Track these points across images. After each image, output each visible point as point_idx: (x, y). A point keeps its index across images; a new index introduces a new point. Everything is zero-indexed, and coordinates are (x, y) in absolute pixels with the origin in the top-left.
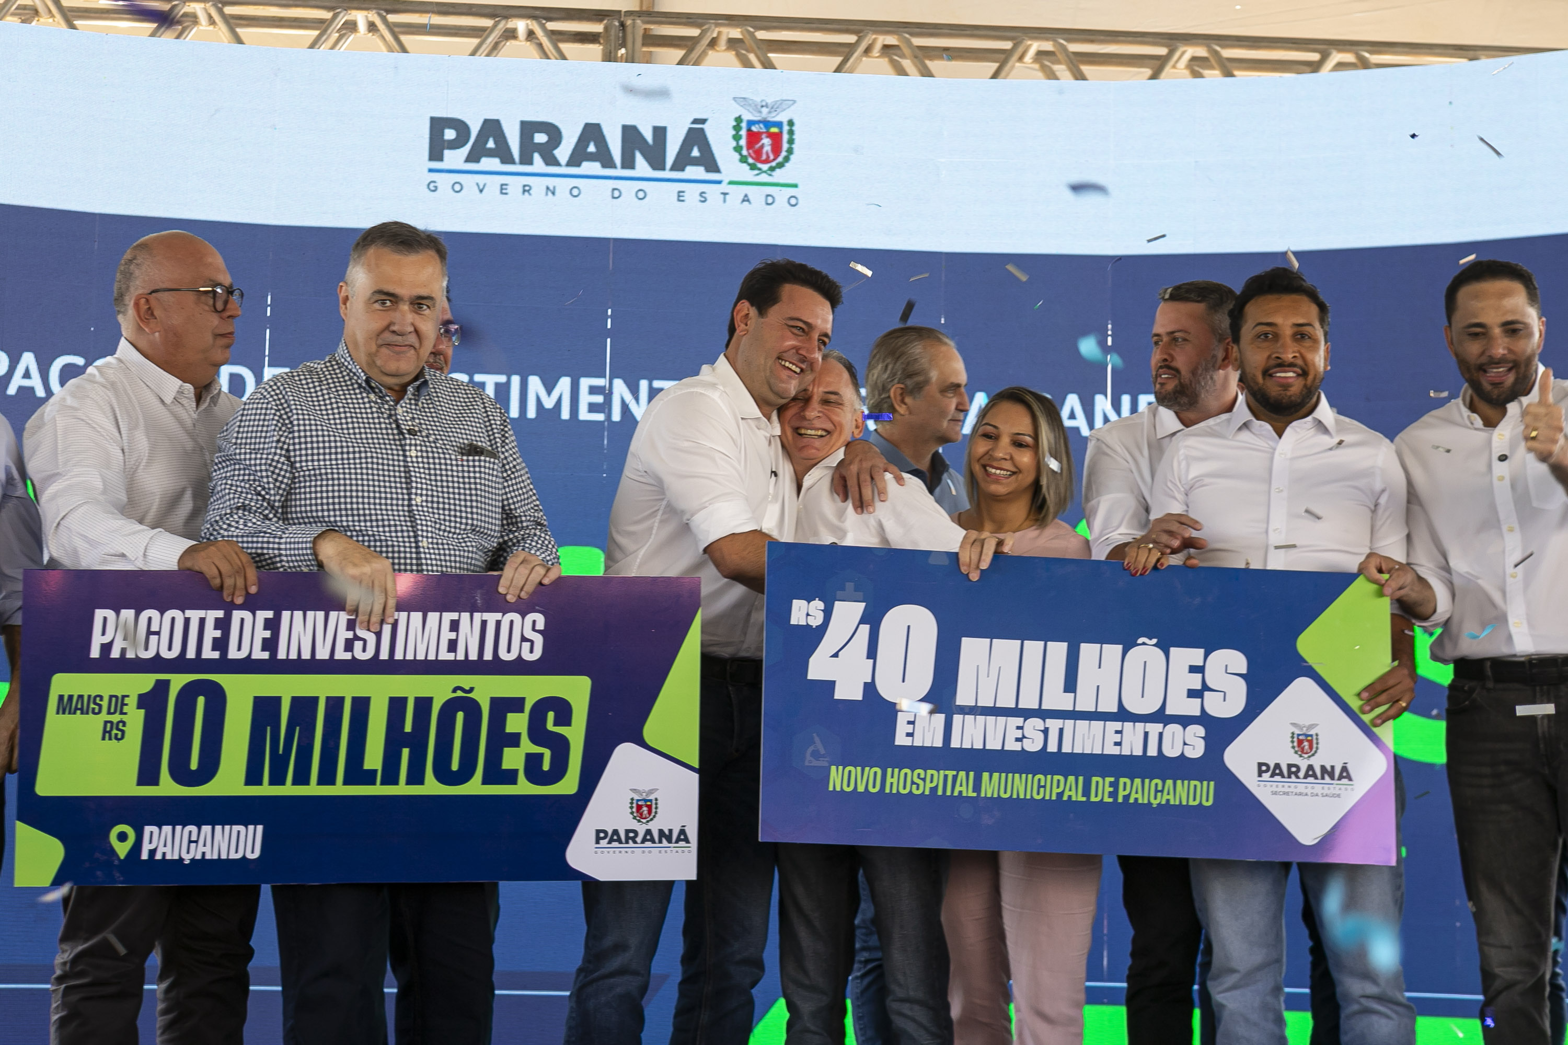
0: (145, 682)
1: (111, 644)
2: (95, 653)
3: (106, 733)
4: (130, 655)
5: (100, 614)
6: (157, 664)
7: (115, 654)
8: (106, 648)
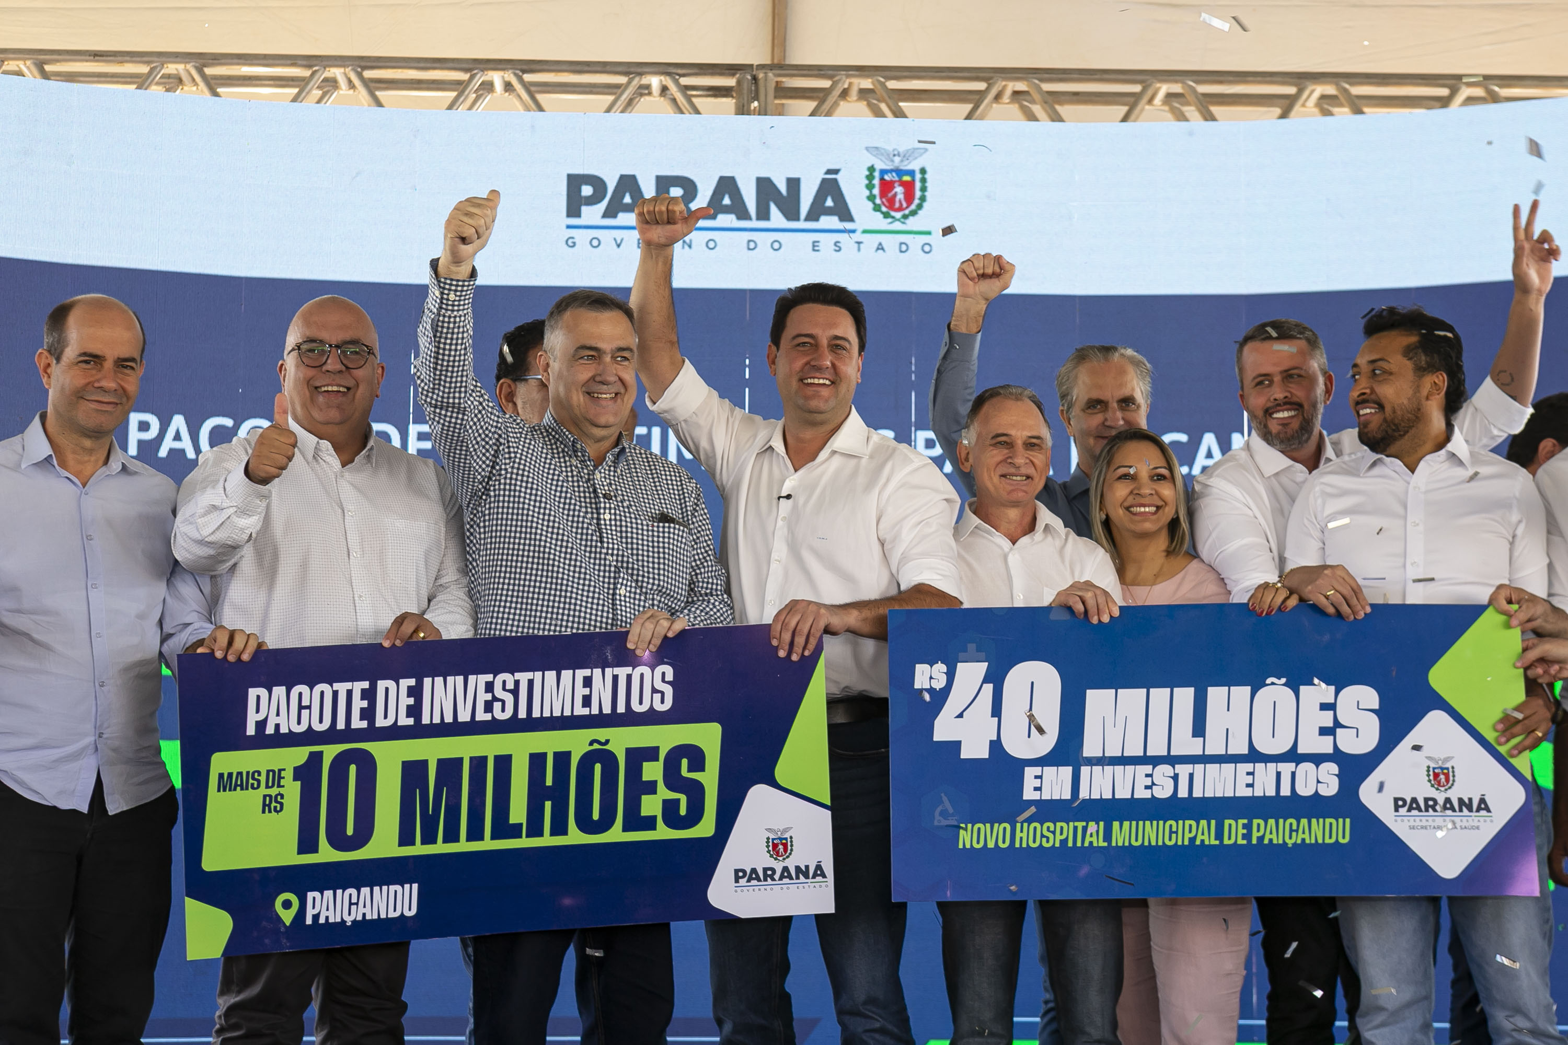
0: (300, 755)
1: (266, 720)
2: (251, 730)
3: (266, 807)
4: (284, 730)
5: (253, 693)
6: (310, 737)
7: (270, 730)
8: (261, 725)
